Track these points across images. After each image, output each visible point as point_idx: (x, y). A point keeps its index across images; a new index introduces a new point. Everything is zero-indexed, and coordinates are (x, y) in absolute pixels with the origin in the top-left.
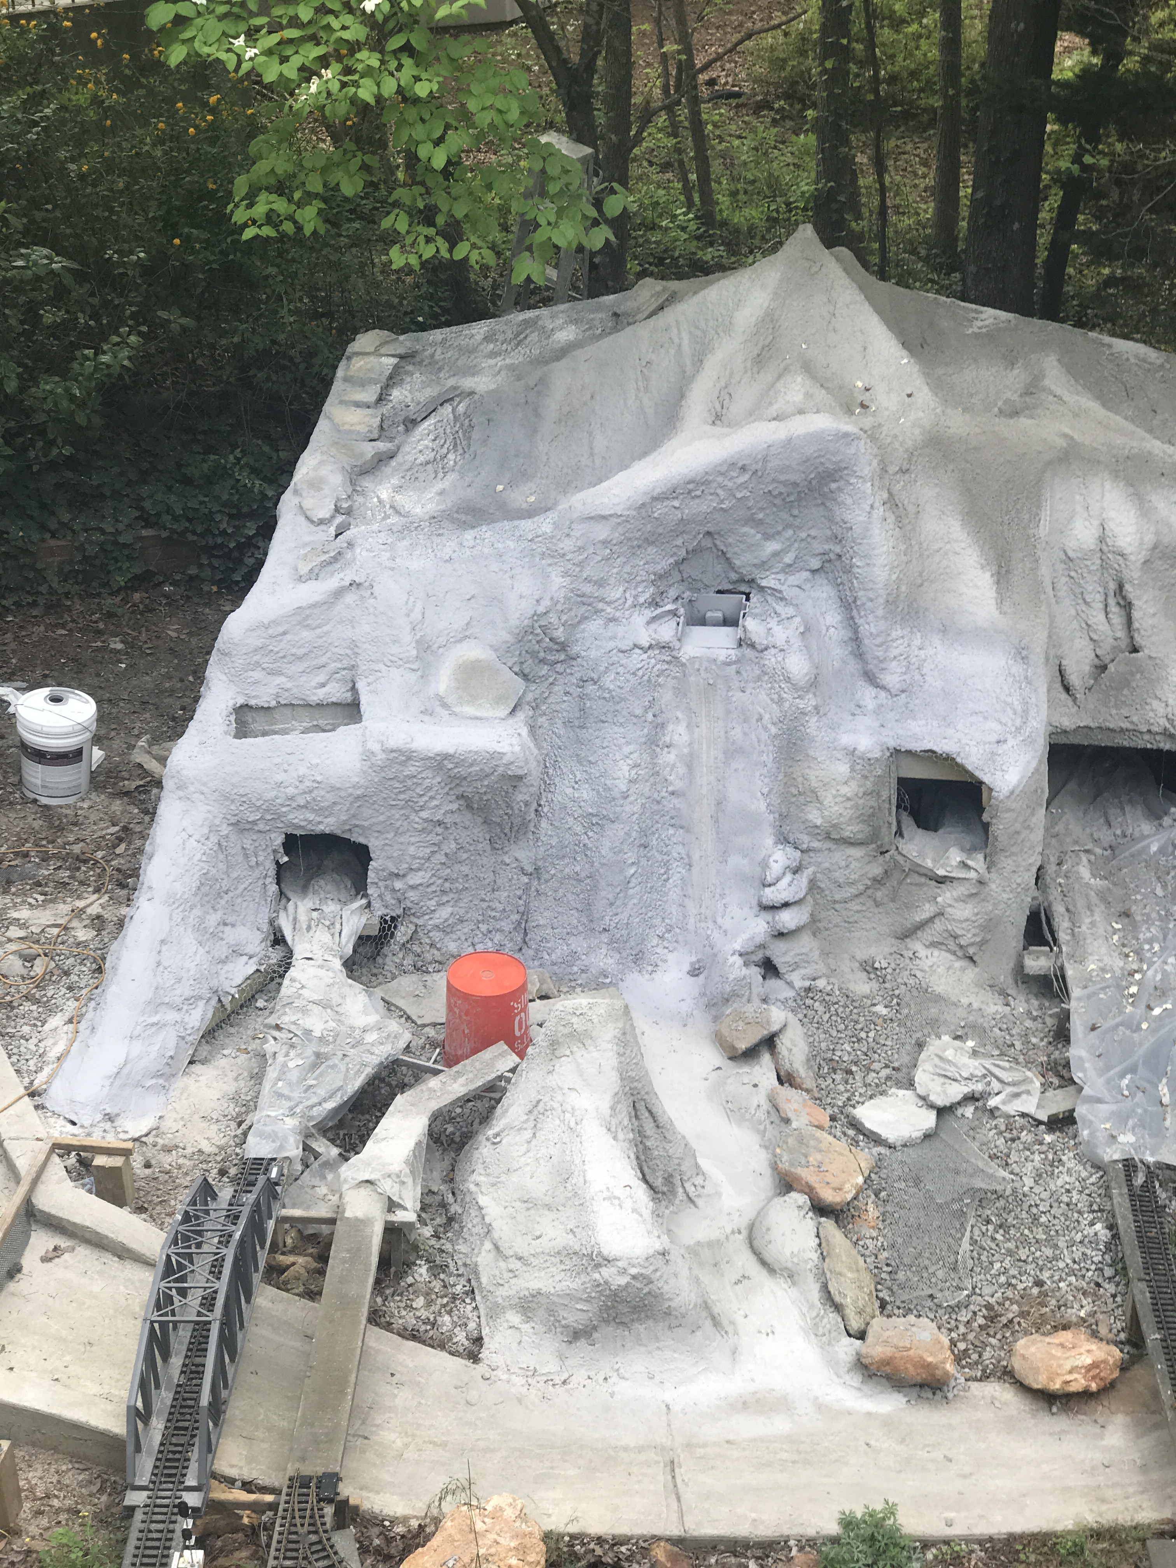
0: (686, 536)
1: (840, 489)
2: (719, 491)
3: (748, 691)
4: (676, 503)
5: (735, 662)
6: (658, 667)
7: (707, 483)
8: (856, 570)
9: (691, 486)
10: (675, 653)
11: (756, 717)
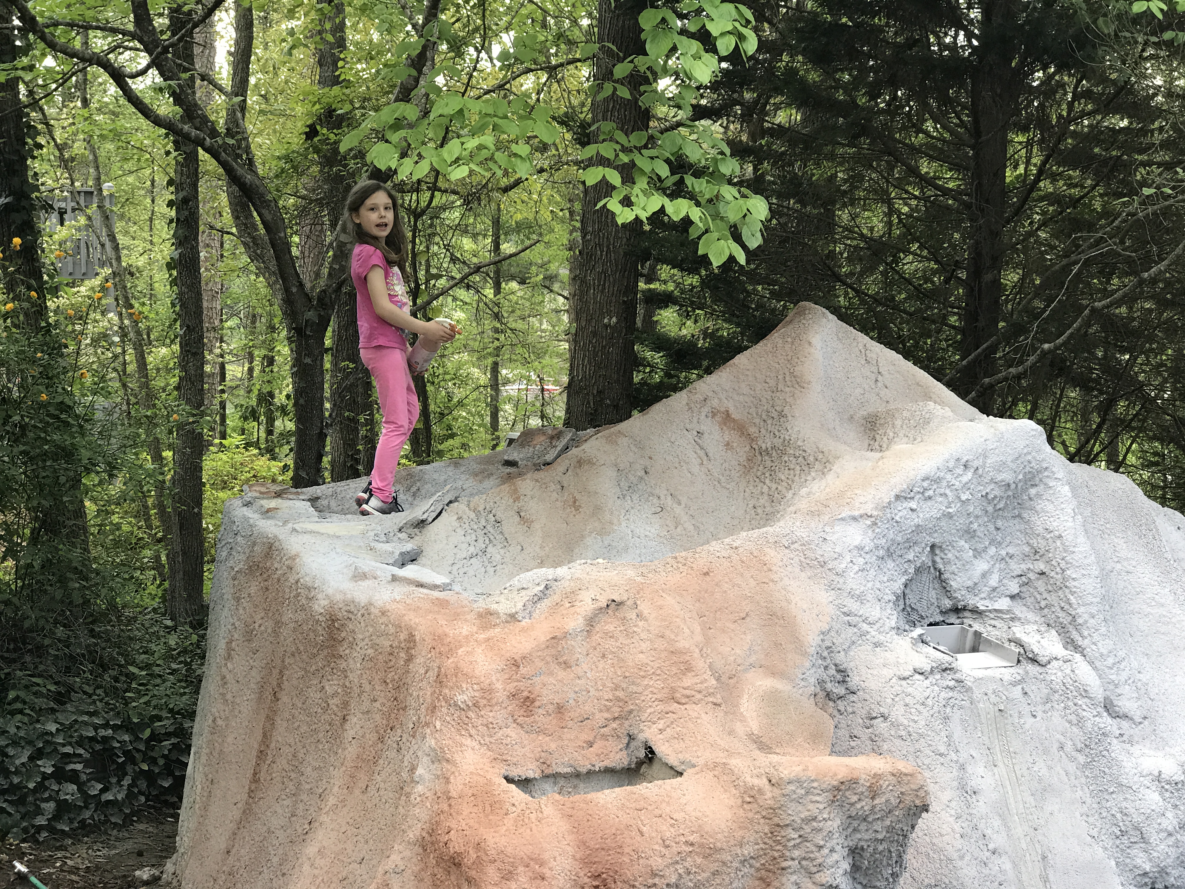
0: (917, 549)
1: (1039, 495)
2: (948, 491)
3: (1040, 715)
4: (913, 505)
5: (1020, 682)
6: (943, 695)
7: (937, 481)
8: (1071, 584)
9: (925, 484)
10: (958, 676)
11: (1056, 745)
